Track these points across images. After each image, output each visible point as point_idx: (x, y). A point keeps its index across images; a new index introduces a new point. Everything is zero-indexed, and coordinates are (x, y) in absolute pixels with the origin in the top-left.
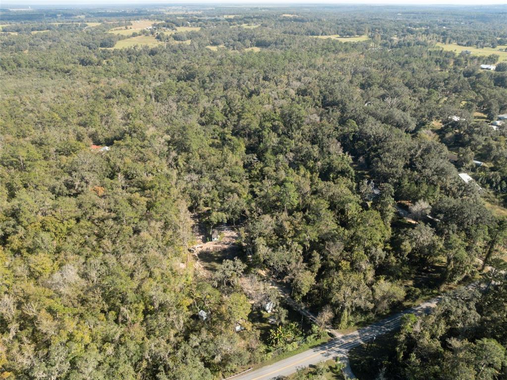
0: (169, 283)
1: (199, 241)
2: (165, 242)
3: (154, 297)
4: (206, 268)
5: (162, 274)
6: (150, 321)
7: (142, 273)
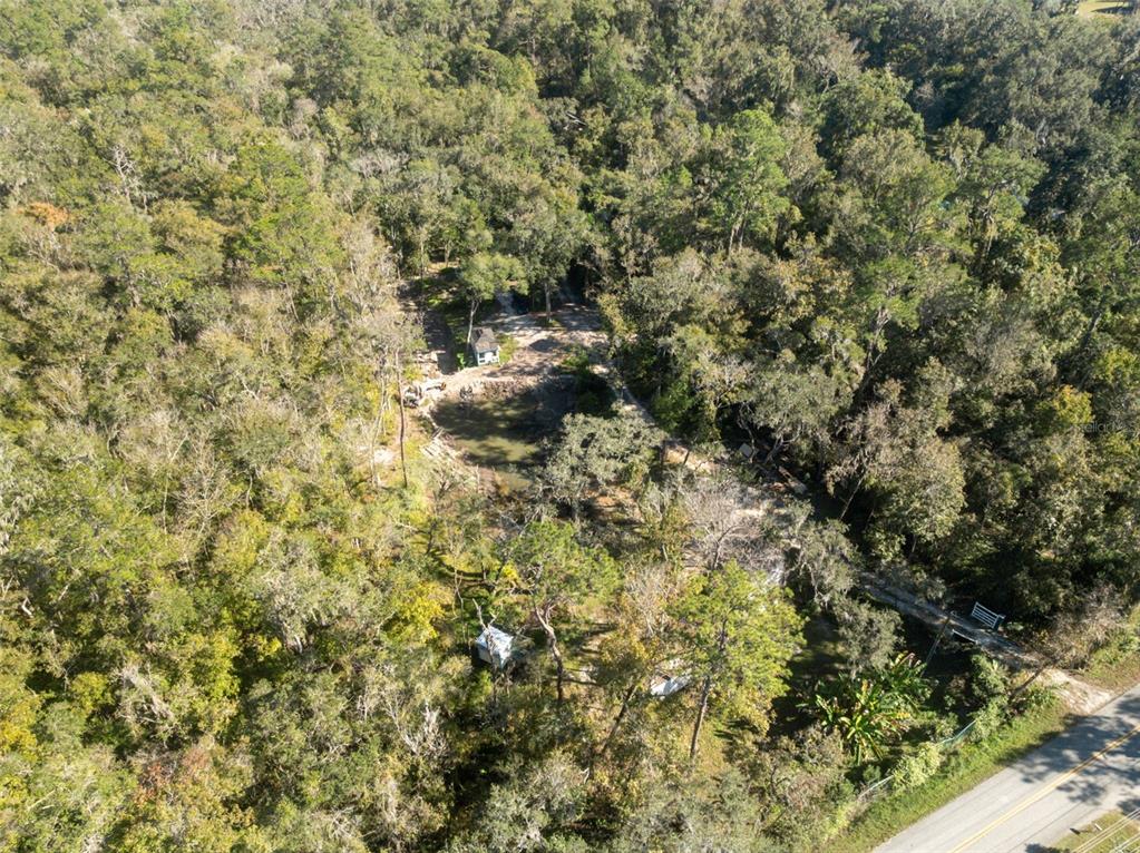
0: (340, 528)
1: (428, 367)
2: (305, 368)
3: (280, 600)
4: (472, 458)
5: (308, 491)
6: (267, 718)
7: (214, 494)
